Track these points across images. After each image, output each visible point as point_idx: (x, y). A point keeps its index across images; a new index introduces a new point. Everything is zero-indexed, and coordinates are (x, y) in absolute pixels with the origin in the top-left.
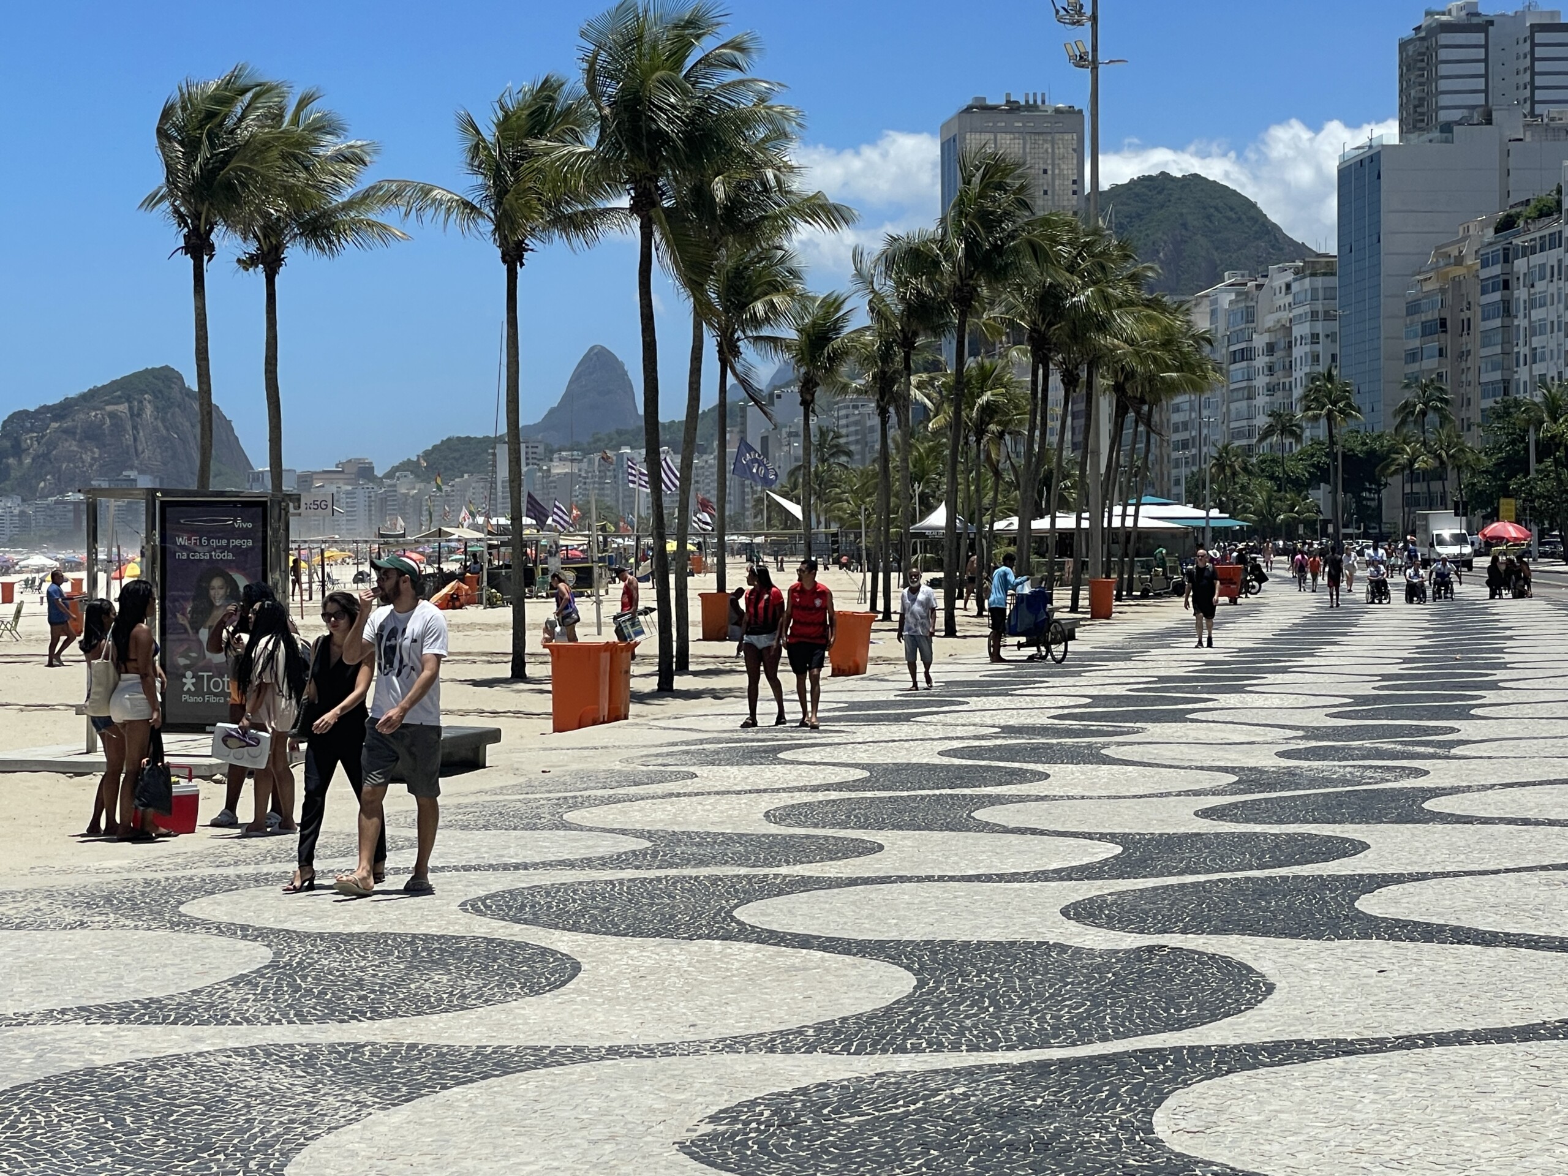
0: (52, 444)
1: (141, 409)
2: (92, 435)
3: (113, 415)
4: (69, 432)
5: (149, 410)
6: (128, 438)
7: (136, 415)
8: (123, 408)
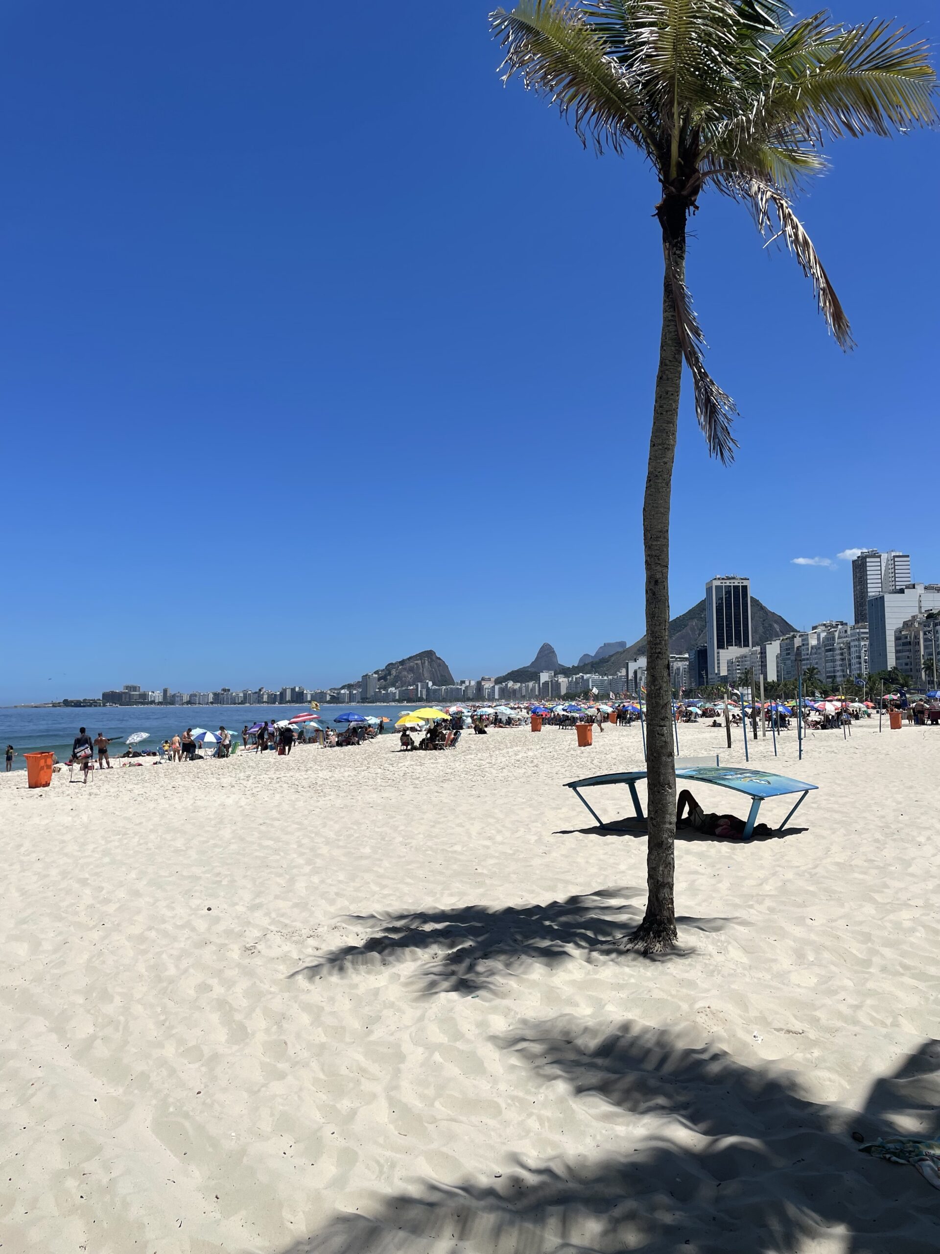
0: (400, 673)
1: (424, 663)
2: (411, 670)
3: (417, 664)
4: (405, 669)
5: (427, 662)
6: (421, 671)
7: (423, 664)
8: (419, 662)
